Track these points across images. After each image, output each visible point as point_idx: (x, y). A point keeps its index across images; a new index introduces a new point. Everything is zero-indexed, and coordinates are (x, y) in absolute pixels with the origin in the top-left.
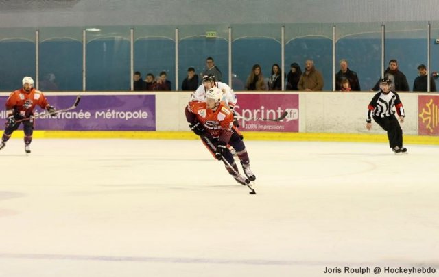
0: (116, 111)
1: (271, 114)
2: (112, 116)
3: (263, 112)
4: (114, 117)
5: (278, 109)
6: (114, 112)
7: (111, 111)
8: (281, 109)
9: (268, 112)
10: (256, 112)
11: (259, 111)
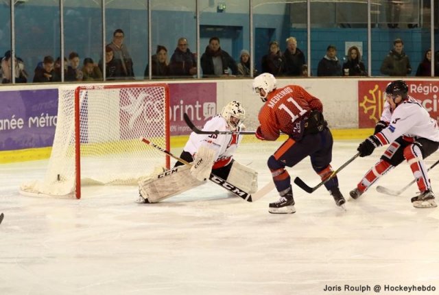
0: (49, 116)
1: (190, 110)
2: (45, 123)
3: (182, 107)
4: (47, 125)
5: (196, 104)
6: (47, 117)
7: (45, 116)
8: (199, 104)
9: (187, 108)
10: (176, 108)
11: (178, 107)
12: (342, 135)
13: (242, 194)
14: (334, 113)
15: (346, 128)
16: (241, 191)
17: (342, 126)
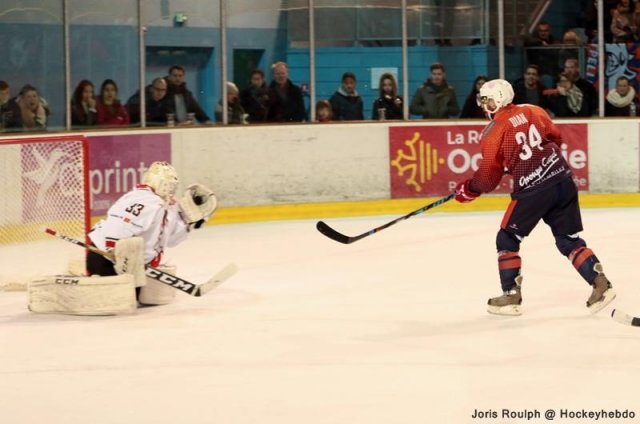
1: (130, 175)
3: (118, 171)
5: (139, 166)
8: (145, 165)
9: (126, 172)
10: (108, 173)
15: (370, 199)
17: (365, 196)
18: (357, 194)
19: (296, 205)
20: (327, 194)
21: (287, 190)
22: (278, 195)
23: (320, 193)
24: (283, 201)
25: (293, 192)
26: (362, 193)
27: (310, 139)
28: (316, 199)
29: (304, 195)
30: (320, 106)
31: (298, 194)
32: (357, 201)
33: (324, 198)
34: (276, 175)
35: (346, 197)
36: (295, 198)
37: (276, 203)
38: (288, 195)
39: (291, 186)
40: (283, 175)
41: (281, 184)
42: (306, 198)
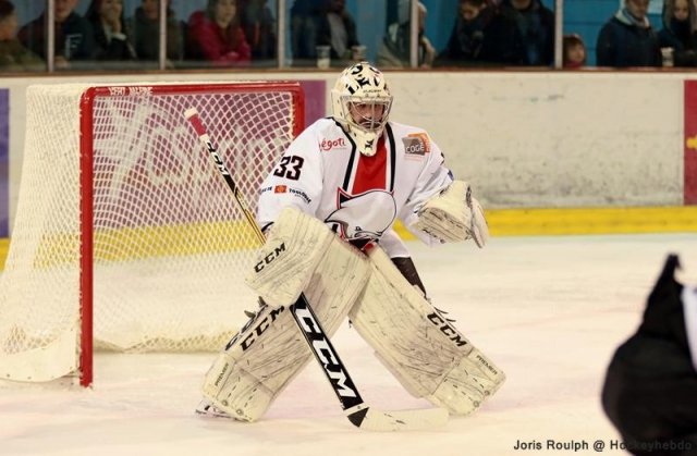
12: (639, 223)
13: (348, 392)
14: (620, 164)
15: (650, 205)
16: (349, 383)
17: (641, 198)
18: (628, 195)
19: (527, 210)
20: (579, 194)
21: (514, 185)
22: (498, 193)
23: (566, 192)
24: (506, 202)
25: (523, 188)
26: (636, 194)
27: (553, 98)
28: (560, 201)
29: (541, 193)
30: (569, 42)
31: (530, 192)
32: (627, 208)
33: (572, 200)
34: (496, 159)
35: (610, 200)
36: (526, 199)
37: (495, 206)
38: (512, 193)
39: (519, 178)
40: (507, 159)
41: (503, 174)
42: (544, 199)
